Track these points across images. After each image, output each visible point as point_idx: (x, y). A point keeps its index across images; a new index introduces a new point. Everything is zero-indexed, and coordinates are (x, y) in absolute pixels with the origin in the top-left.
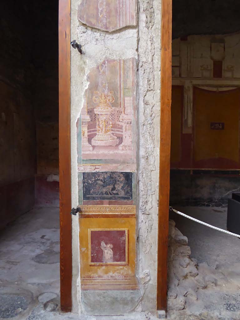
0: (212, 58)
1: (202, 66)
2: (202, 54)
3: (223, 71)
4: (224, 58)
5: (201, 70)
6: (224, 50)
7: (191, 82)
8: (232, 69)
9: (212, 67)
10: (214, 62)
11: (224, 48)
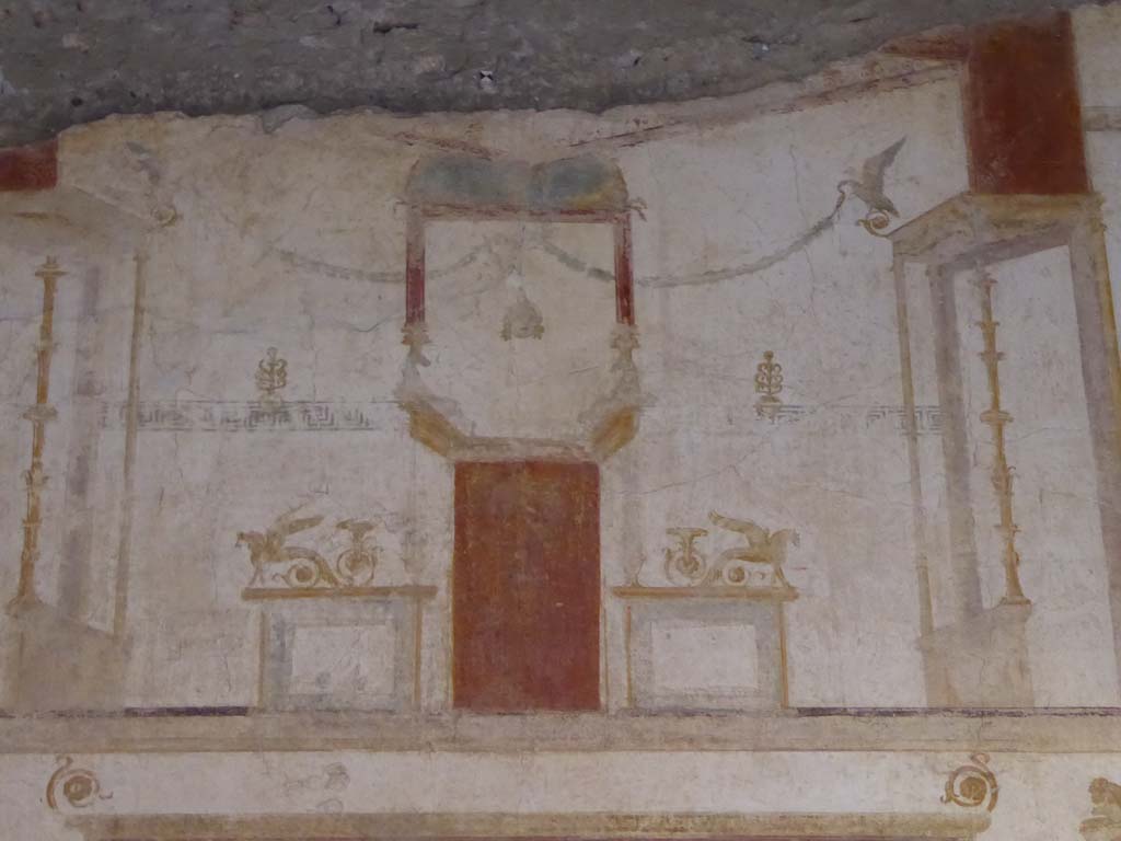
0: (428, 423)
1: (264, 547)
2: (273, 373)
3: (612, 610)
4: (619, 425)
5: (251, 594)
6: (626, 312)
7: (80, 787)
8: (758, 575)
9: (440, 557)
10: (462, 472)
11: (625, 292)
